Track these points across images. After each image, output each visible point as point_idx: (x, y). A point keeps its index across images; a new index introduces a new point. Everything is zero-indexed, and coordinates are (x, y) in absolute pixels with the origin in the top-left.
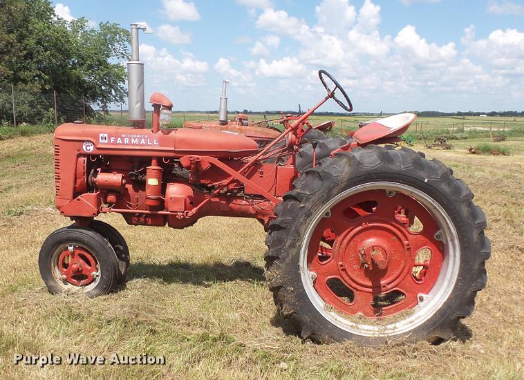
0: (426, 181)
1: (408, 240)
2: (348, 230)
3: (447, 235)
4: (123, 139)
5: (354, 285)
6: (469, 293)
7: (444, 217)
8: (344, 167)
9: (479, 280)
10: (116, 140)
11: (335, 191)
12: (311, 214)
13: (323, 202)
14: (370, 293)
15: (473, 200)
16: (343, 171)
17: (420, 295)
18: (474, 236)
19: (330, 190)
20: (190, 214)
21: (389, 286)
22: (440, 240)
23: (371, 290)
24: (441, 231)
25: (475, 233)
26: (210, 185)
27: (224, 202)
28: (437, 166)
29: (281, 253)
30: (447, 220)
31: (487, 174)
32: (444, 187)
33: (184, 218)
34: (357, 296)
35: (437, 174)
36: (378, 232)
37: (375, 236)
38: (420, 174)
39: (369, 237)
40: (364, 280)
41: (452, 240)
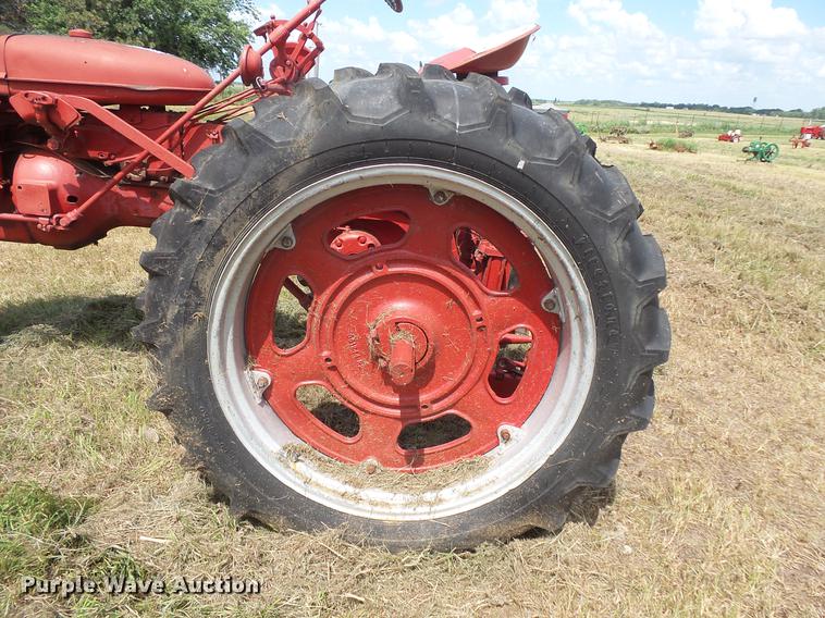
0: (521, 165)
1: (480, 309)
2: (341, 280)
3: (569, 303)
5: (359, 401)
6: (608, 439)
7: (562, 262)
8: (304, 118)
9: (633, 412)
11: (281, 184)
12: (224, 243)
13: (252, 213)
14: (396, 418)
15: (638, 223)
16: (301, 127)
17: (504, 427)
18: (634, 312)
19: (268, 180)
20: (64, 222)
21: (435, 407)
22: (554, 311)
23: (397, 412)
24: (556, 291)
25: (634, 306)
26: (109, 163)
27: (147, 200)
28: (554, 129)
29: (157, 336)
30: (570, 269)
31: (667, 174)
32: (567, 185)
33: (53, 230)
34: (366, 425)
35: (551, 150)
36: (413, 286)
37: (407, 295)
38: (506, 147)
39: (392, 297)
40: (381, 391)
41: (580, 317)
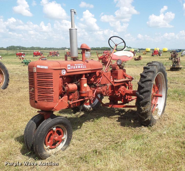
4: (75, 66)
10: (73, 67)
20: (94, 97)
24: (159, 84)
